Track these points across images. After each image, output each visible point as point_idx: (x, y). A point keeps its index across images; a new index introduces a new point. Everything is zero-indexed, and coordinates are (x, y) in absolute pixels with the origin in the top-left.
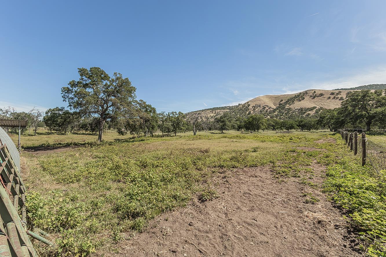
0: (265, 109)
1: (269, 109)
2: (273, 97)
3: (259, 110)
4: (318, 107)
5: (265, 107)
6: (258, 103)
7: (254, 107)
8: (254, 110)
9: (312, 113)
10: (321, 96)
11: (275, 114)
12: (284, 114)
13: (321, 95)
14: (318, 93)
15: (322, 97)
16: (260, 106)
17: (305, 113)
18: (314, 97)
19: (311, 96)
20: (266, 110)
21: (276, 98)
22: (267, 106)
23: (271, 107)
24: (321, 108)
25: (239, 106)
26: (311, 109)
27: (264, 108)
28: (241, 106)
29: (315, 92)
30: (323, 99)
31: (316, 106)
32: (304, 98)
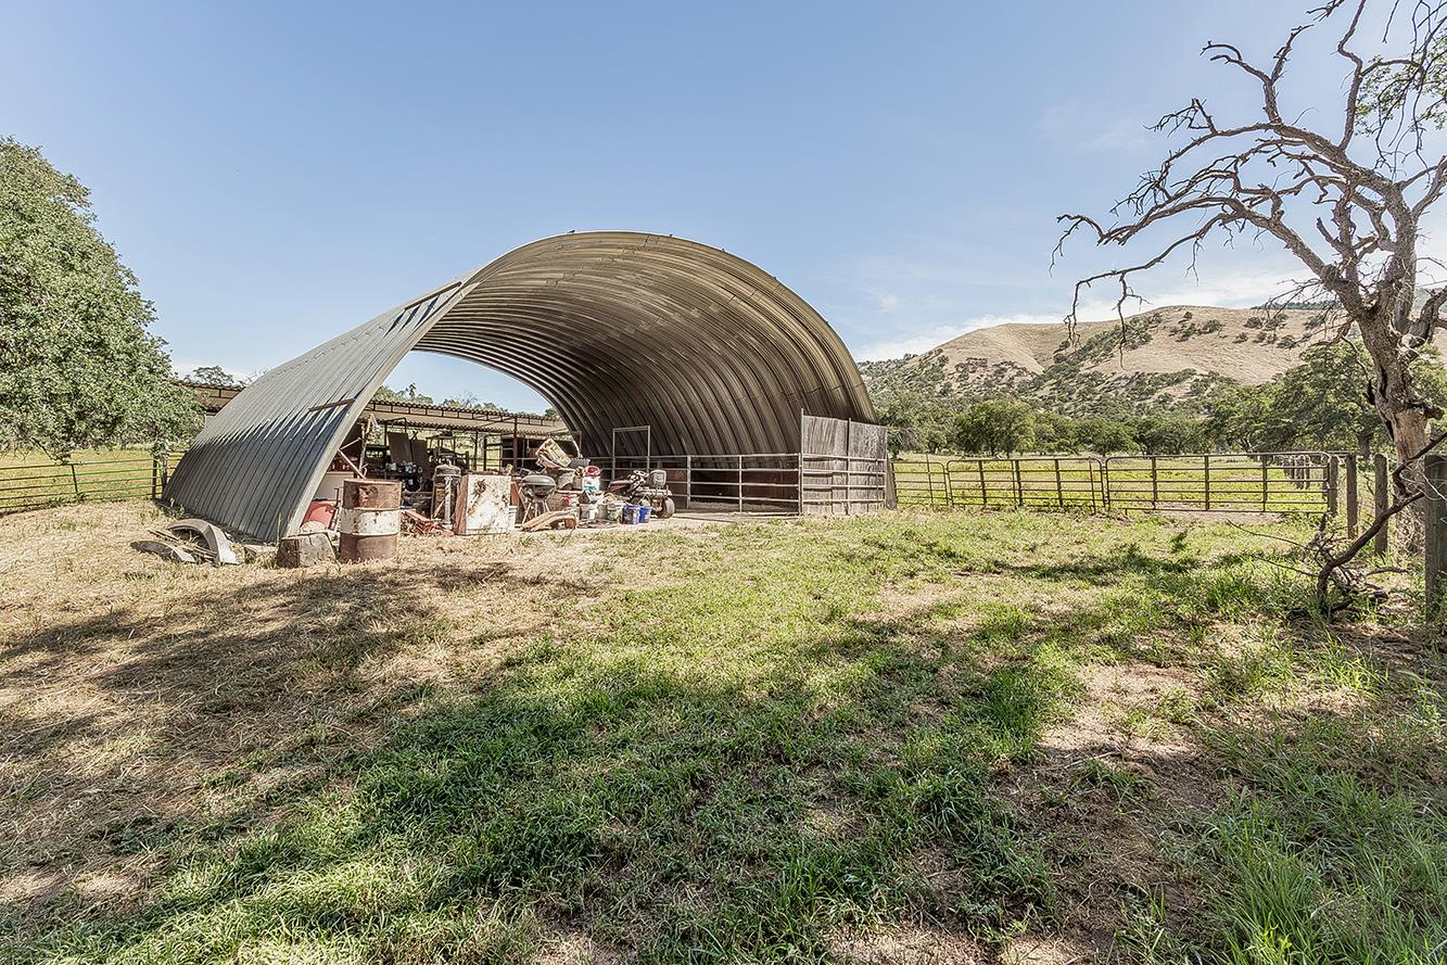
0: (1003, 377)
1: (1018, 375)
2: (1033, 332)
3: (983, 379)
4: (1199, 371)
5: (1003, 366)
6: (978, 352)
7: (964, 369)
8: (964, 377)
9: (1179, 393)
10: (1210, 331)
11: (1039, 393)
12: (1074, 397)
13: (1213, 326)
14: (1200, 319)
15: (1216, 333)
16: (984, 364)
17: (1152, 392)
18: (1187, 335)
19: (1175, 331)
20: (1007, 377)
21: (1043, 334)
22: (1011, 364)
23: (1024, 369)
24: (1213, 376)
25: (905, 363)
26: (1176, 380)
27: (1000, 372)
28: (914, 363)
29: (1188, 316)
30: (1221, 340)
31: (1193, 367)
32: (1148, 339)
